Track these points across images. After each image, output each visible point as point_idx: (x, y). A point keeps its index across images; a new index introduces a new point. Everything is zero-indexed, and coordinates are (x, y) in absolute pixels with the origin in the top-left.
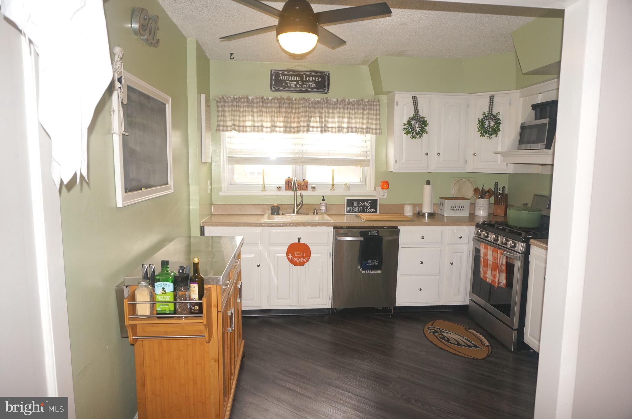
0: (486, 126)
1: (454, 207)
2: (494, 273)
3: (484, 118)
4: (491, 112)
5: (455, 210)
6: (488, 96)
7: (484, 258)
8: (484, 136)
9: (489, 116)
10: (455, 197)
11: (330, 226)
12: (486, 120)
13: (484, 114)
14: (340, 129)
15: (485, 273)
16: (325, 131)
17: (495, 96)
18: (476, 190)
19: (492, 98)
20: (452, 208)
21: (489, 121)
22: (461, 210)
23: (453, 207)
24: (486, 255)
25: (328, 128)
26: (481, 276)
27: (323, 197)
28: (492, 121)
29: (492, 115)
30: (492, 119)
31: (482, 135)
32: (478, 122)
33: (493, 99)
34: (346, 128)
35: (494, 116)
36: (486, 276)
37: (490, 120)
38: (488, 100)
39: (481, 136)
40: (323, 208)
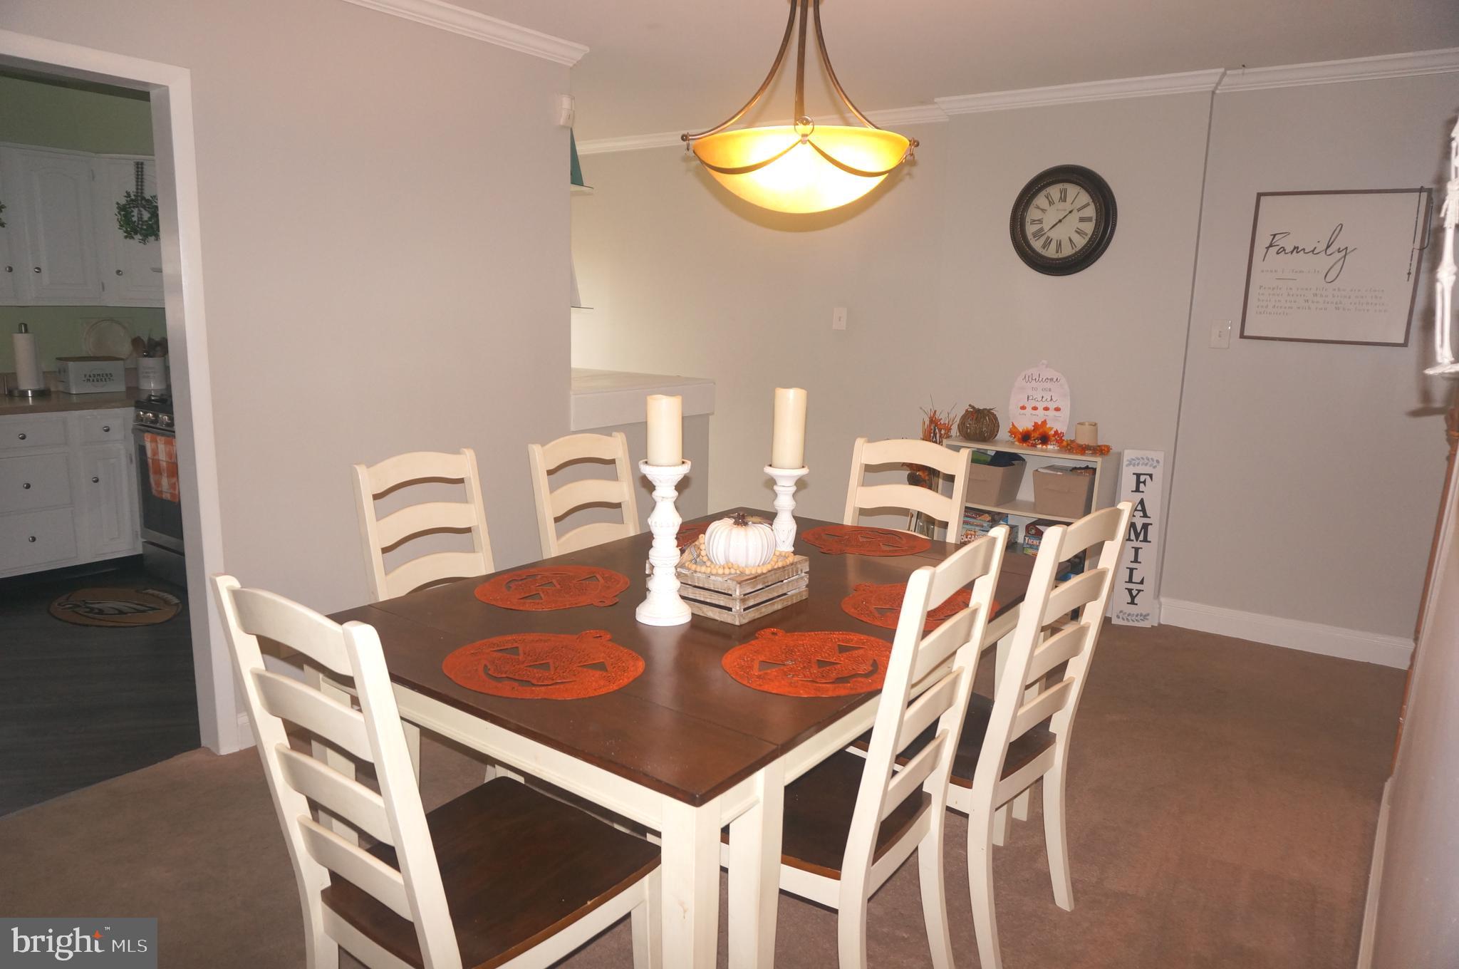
0: (135, 219)
1: (90, 376)
2: (174, 480)
3: (129, 204)
4: (142, 193)
5: (93, 381)
6: (132, 162)
7: (153, 460)
8: (133, 238)
9: (137, 200)
10: (92, 355)
12: (134, 207)
13: (128, 195)
15: (159, 484)
17: (145, 163)
18: (136, 342)
19: (139, 167)
20: (88, 377)
21: (139, 210)
22: (107, 380)
23: (88, 376)
24: (155, 453)
26: (154, 492)
28: (145, 210)
29: (143, 198)
30: (144, 207)
31: (129, 235)
32: (116, 211)
33: (142, 168)
35: (148, 201)
36: (160, 489)
37: (142, 209)
38: (131, 170)
39: (126, 237)
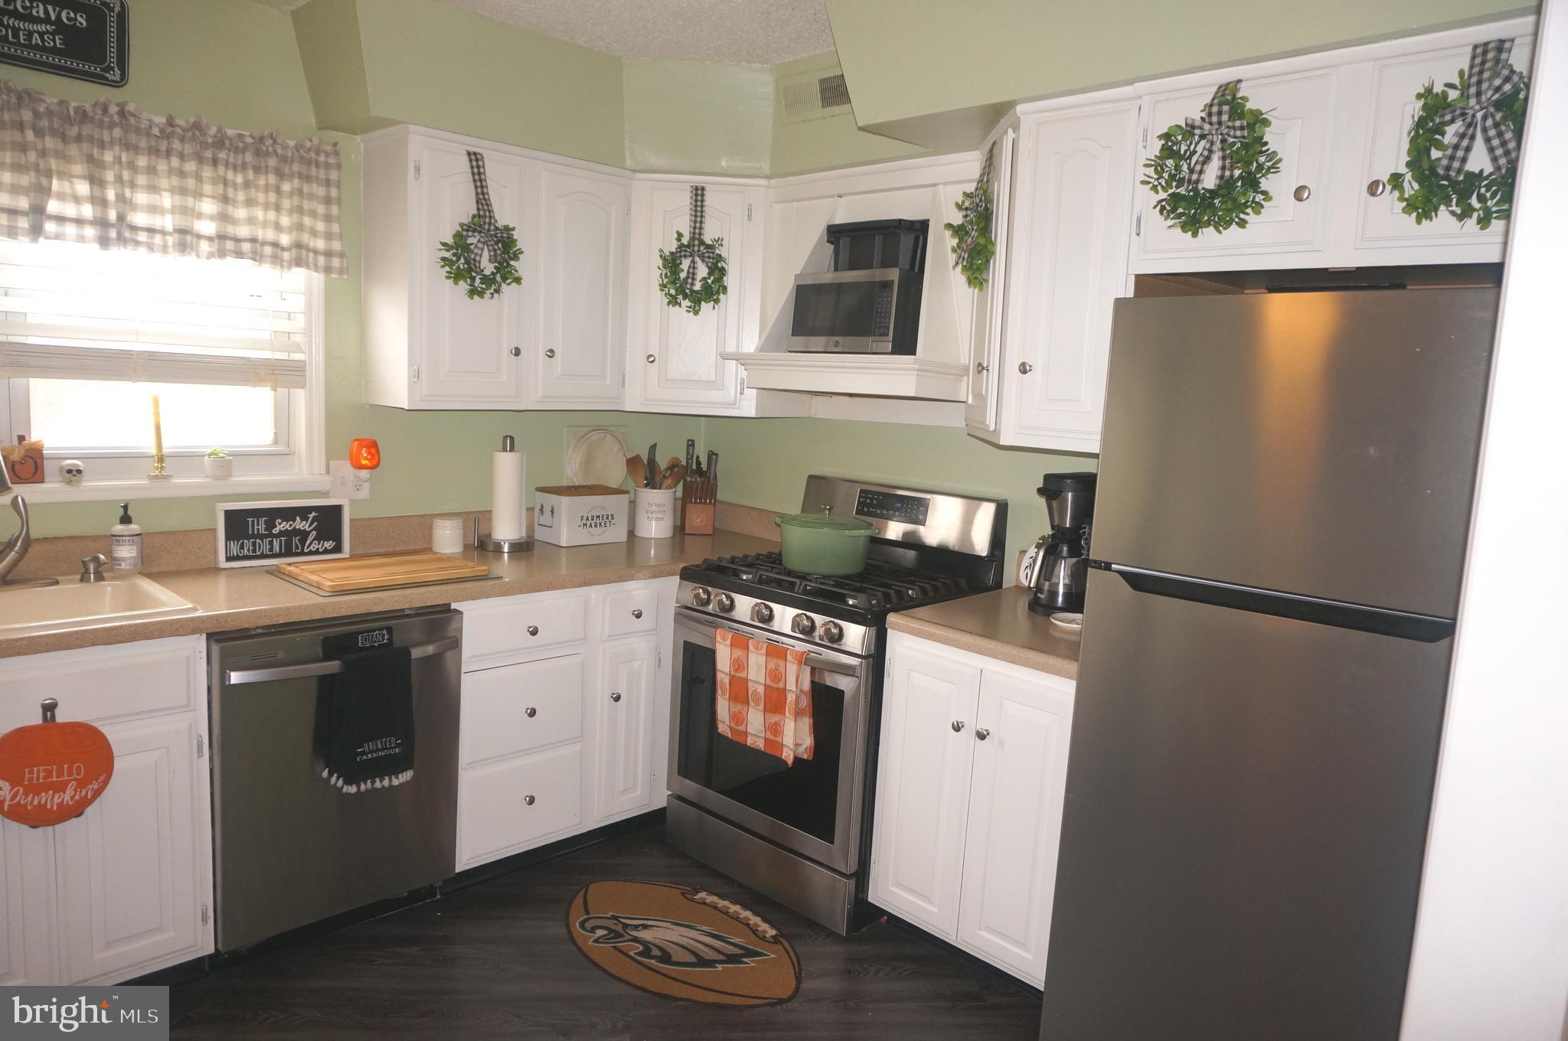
0: (683, 275)
1: (587, 519)
2: (774, 718)
3: (681, 252)
4: (700, 234)
5: (591, 526)
6: (688, 187)
7: (732, 679)
8: (680, 305)
9: (694, 246)
10: (577, 484)
11: (195, 631)
12: (685, 256)
13: (680, 236)
14: (185, 239)
15: (738, 719)
16: (121, 240)
17: (707, 188)
18: (633, 463)
19: (699, 193)
20: (584, 521)
21: (693, 262)
23: (585, 518)
24: (739, 665)
25: (134, 228)
26: (723, 728)
27: (125, 508)
28: (703, 261)
29: (702, 242)
30: (702, 257)
31: (673, 301)
32: (660, 263)
33: (703, 195)
34: (210, 239)
35: (708, 247)
36: (742, 728)
37: (697, 259)
38: (686, 199)
39: (668, 303)
40: (126, 552)
